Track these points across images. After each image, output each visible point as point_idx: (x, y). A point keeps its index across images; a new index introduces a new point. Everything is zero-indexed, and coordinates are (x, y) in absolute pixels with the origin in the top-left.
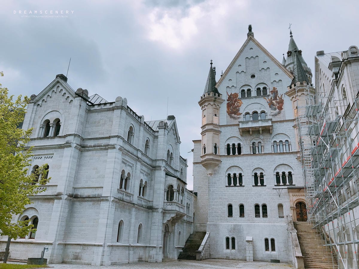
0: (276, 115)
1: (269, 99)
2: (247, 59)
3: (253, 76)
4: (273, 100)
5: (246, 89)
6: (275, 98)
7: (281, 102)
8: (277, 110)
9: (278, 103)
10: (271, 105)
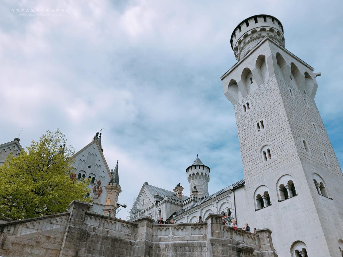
0: (95, 199)
1: (94, 186)
2: (89, 153)
3: (89, 167)
4: (97, 188)
5: (82, 173)
6: (98, 188)
7: (101, 191)
8: (97, 196)
9: (99, 191)
10: (95, 191)
